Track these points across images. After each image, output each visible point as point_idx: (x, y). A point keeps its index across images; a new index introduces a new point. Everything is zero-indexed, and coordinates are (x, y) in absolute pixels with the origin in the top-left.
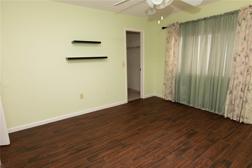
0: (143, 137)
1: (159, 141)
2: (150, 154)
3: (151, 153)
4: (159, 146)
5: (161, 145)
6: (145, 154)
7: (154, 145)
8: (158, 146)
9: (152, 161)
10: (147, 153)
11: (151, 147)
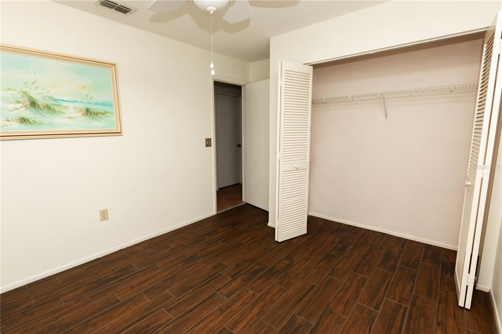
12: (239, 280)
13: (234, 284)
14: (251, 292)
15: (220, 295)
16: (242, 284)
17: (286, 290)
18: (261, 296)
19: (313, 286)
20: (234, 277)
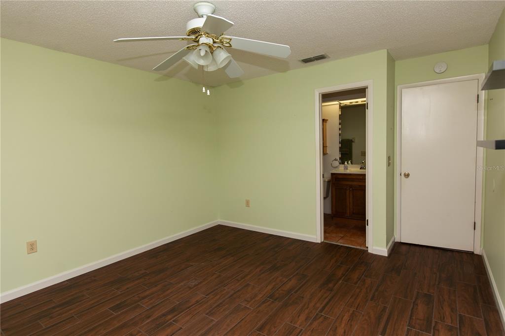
0: (246, 321)
1: (212, 320)
2: (229, 295)
3: (226, 297)
4: (214, 311)
5: (210, 312)
6: (235, 293)
7: (222, 310)
8: (216, 309)
9: (225, 288)
10: (232, 296)
11: (227, 305)
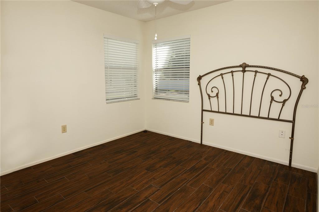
12: (143, 197)
13: (146, 194)
14: (134, 188)
15: (157, 187)
16: (140, 194)
17: (109, 189)
18: (128, 186)
19: (86, 191)
20: (147, 200)
